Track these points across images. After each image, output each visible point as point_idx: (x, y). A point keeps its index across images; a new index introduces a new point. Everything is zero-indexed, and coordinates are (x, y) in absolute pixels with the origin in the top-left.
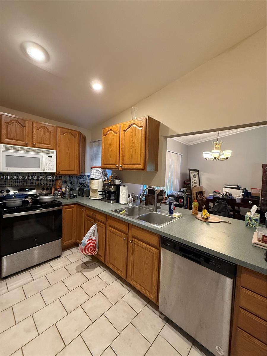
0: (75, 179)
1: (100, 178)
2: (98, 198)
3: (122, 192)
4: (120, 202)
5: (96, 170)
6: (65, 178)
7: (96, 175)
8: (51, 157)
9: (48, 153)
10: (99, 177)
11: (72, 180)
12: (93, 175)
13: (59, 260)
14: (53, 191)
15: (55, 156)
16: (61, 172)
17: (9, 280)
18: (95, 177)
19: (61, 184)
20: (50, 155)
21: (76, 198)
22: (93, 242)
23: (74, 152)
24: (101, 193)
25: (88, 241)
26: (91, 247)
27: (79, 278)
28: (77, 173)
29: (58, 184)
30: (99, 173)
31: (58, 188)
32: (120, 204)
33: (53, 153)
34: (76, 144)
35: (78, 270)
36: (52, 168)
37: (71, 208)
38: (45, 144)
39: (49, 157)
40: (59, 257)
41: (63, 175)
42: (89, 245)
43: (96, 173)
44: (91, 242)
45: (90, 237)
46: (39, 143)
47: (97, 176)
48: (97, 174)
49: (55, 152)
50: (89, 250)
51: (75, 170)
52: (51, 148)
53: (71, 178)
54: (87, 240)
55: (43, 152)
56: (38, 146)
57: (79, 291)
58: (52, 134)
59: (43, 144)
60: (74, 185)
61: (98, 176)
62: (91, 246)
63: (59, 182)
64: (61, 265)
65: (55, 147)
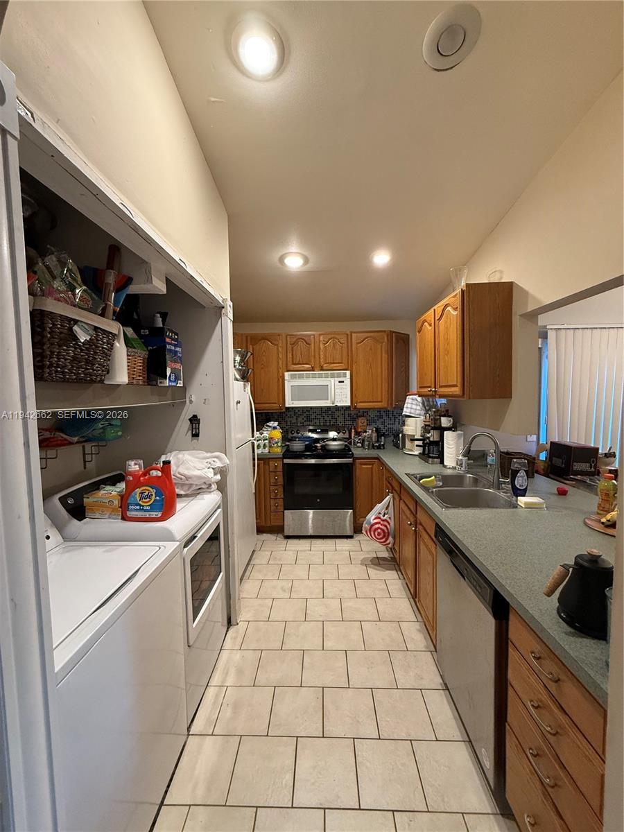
0: (391, 416)
1: (420, 415)
2: (417, 453)
3: (448, 443)
4: (445, 464)
5: (413, 399)
6: (372, 414)
7: (411, 408)
8: (343, 382)
9: (339, 376)
10: (418, 412)
11: (385, 417)
12: (407, 408)
13: (349, 541)
14: (353, 435)
15: (349, 380)
16: (360, 405)
17: (290, 541)
18: (410, 413)
19: (365, 424)
20: (341, 379)
21: (384, 448)
22: (382, 522)
23: (379, 370)
24: (420, 443)
25: (375, 519)
26: (379, 530)
27: (359, 571)
28: (386, 406)
29: (360, 424)
30: (417, 405)
31: (359, 430)
32: (445, 466)
33: (345, 375)
34: (383, 355)
35: (364, 563)
36: (344, 399)
37: (370, 465)
38: (336, 363)
39: (339, 382)
40: (351, 537)
41: (370, 409)
42: (377, 526)
43: (412, 404)
44: (379, 523)
45: (380, 513)
46: (328, 363)
47: (413, 411)
48: (414, 407)
49: (348, 373)
50: (376, 534)
51: (383, 401)
52: (344, 367)
53: (384, 414)
54: (374, 517)
55: (333, 376)
56: (327, 368)
57: (350, 585)
58: (345, 345)
59: (334, 363)
60: (389, 426)
61: (416, 409)
62: (379, 528)
63: (362, 422)
64: (347, 548)
65: (349, 364)
